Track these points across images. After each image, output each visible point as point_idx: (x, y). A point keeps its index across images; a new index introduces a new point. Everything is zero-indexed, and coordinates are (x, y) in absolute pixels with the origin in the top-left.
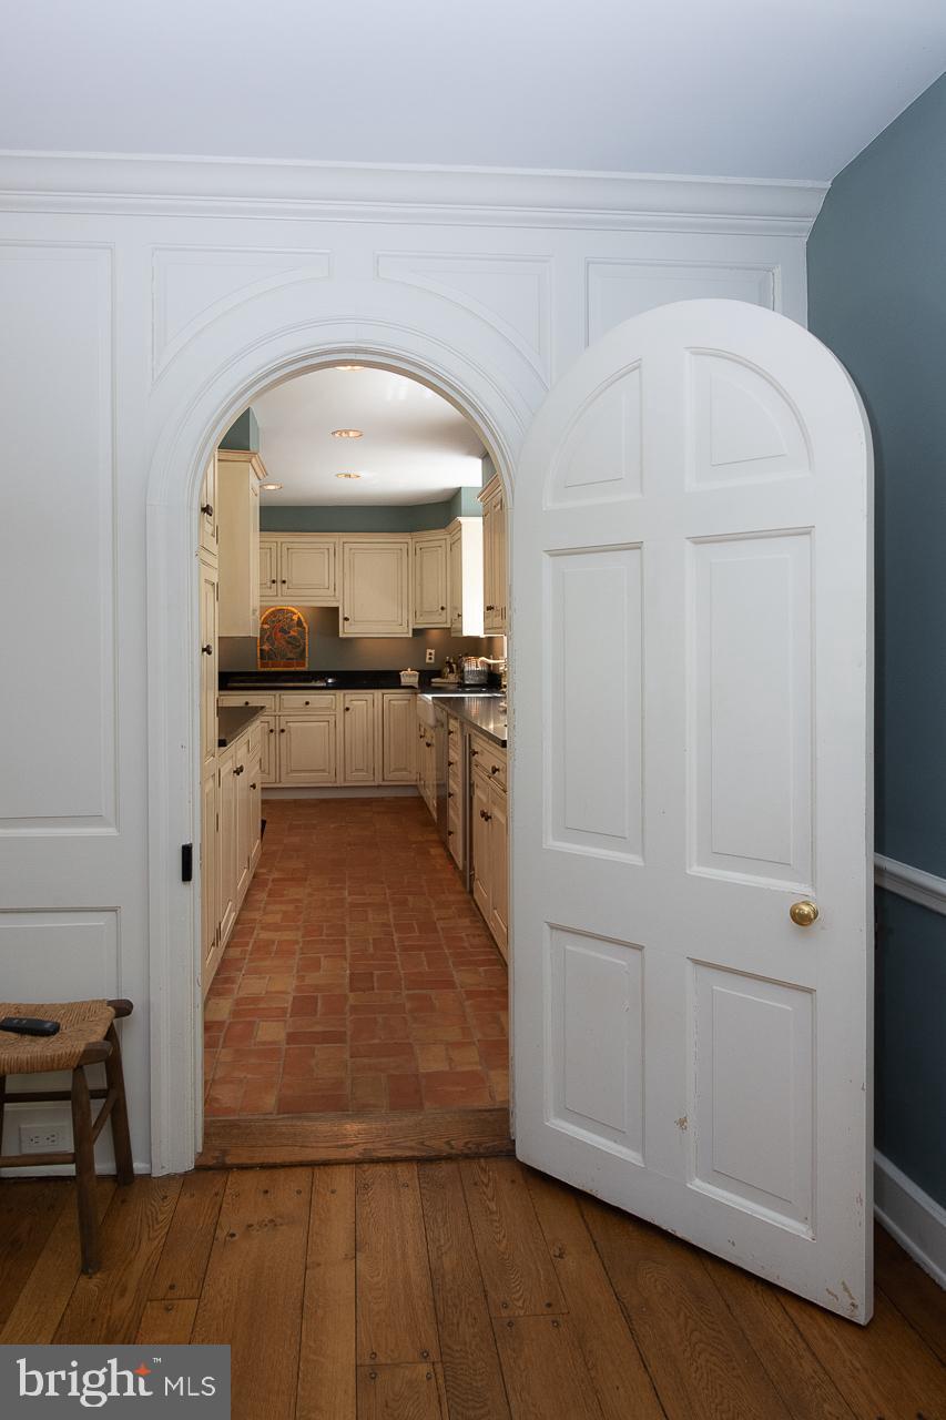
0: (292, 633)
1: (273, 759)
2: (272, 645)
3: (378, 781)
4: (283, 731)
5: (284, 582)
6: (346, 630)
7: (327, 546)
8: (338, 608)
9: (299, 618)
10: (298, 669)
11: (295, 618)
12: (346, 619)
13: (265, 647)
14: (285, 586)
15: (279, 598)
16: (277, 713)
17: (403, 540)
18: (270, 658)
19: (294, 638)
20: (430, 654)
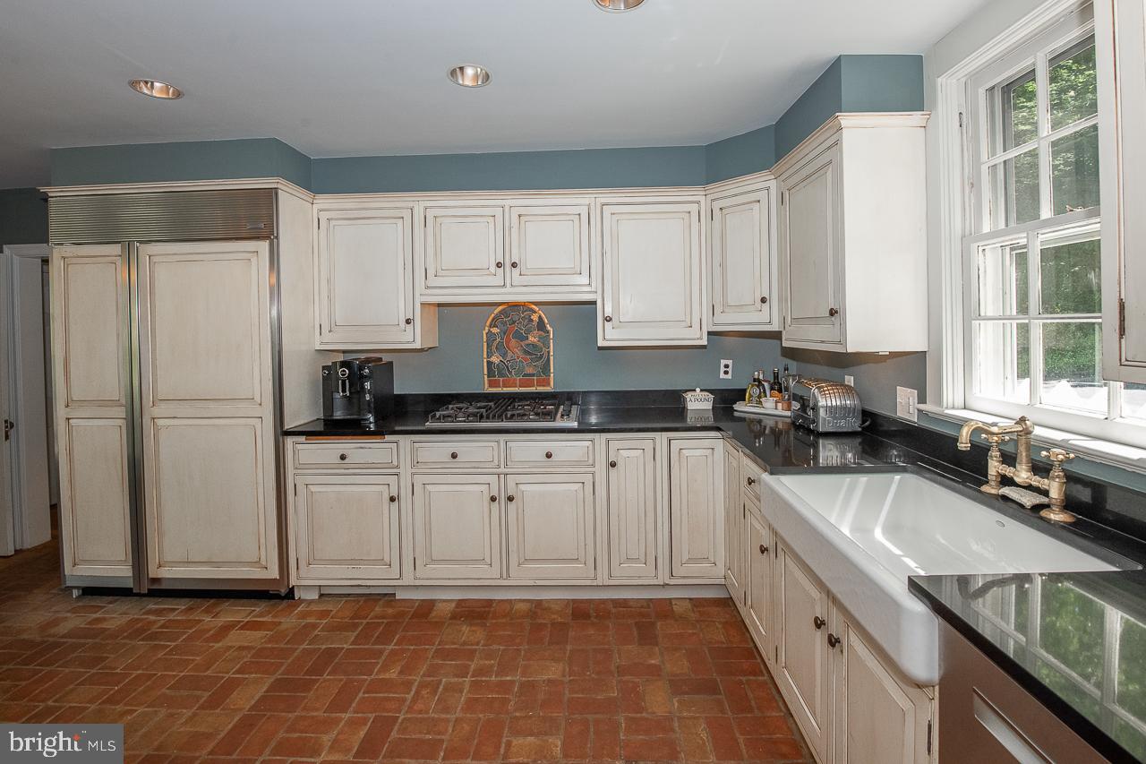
0: (531, 339)
1: (496, 539)
2: (504, 356)
3: (663, 577)
4: (510, 499)
5: (514, 265)
6: (608, 336)
7: (576, 210)
8: (595, 303)
9: (540, 317)
10: (541, 389)
11: (535, 317)
12: (608, 319)
13: (495, 359)
14: (516, 271)
15: (508, 289)
16: (502, 470)
17: (693, 199)
18: (501, 375)
19: (534, 346)
20: (727, 366)
